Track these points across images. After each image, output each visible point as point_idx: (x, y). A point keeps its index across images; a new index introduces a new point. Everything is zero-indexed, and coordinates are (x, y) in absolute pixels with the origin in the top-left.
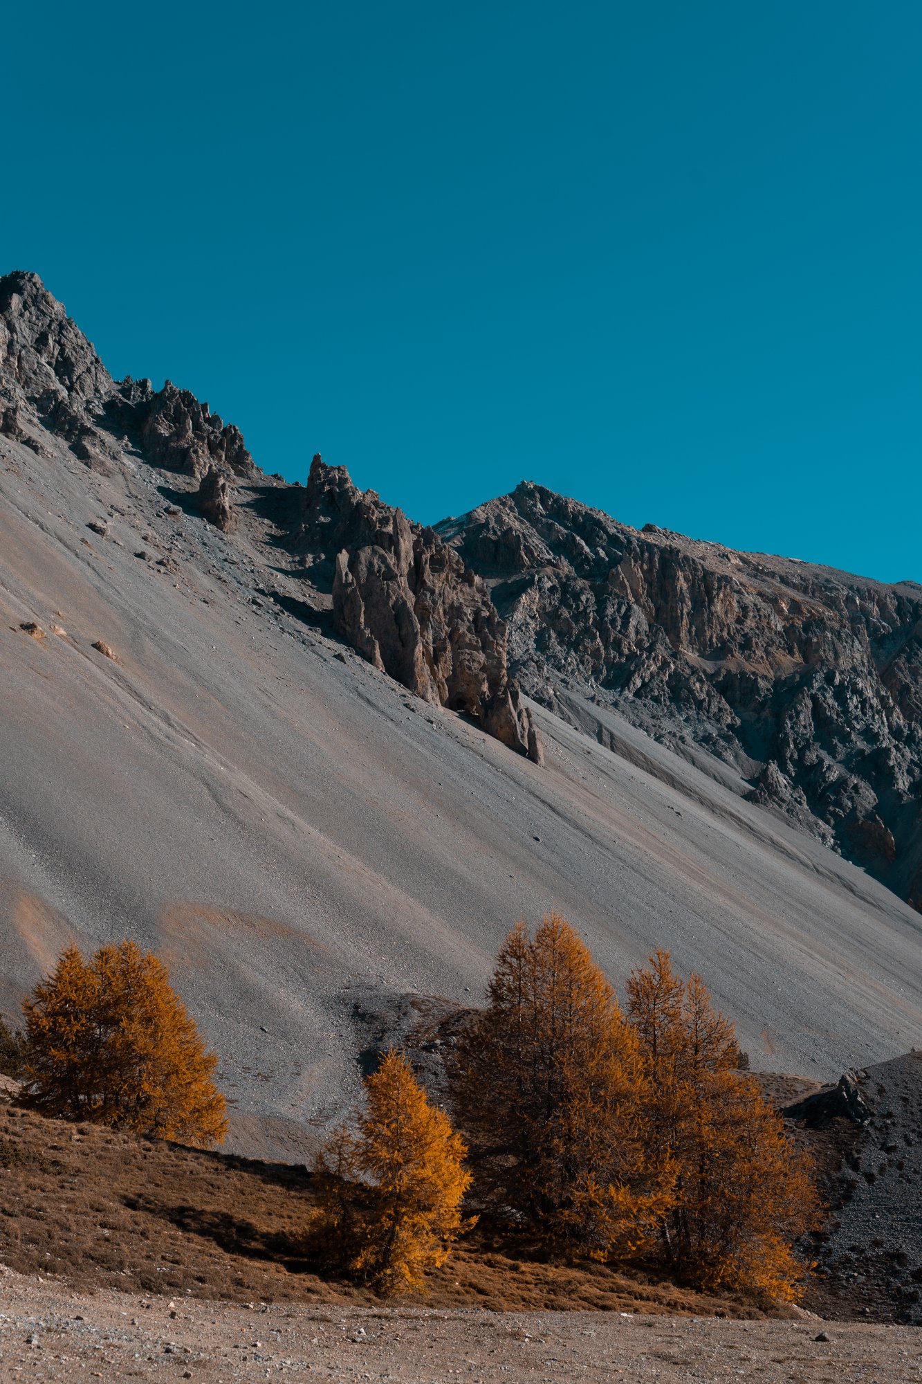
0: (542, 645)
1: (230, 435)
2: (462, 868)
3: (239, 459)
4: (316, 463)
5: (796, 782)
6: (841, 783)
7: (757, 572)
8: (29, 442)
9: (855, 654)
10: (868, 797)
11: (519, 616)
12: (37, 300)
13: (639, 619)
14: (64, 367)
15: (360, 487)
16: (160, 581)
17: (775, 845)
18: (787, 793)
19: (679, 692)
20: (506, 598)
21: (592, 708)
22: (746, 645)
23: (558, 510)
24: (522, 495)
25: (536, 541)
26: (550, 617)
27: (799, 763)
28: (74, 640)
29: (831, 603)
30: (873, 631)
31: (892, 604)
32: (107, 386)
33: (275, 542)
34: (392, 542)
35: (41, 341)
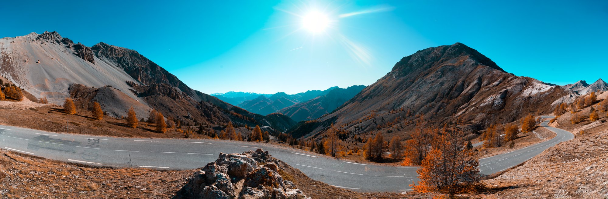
0: (101, 55)
1: (71, 41)
2: (84, 74)
3: (72, 43)
4: (78, 43)
5: (121, 65)
6: (125, 65)
7: (120, 48)
8: (55, 44)
9: (128, 55)
10: (127, 66)
11: (99, 53)
12: (56, 33)
13: (109, 52)
14: (58, 38)
15: (82, 44)
16: (64, 53)
17: (119, 70)
18: (120, 66)
19: (112, 58)
20: (98, 51)
21: (105, 60)
22: (118, 55)
23: (103, 44)
24: (100, 43)
25: (101, 46)
26: (102, 52)
27: (122, 64)
28: (56, 59)
29: (126, 51)
30: (130, 53)
31: (131, 51)
32: (62, 38)
33: (74, 49)
34: (83, 48)
35: (56, 36)
